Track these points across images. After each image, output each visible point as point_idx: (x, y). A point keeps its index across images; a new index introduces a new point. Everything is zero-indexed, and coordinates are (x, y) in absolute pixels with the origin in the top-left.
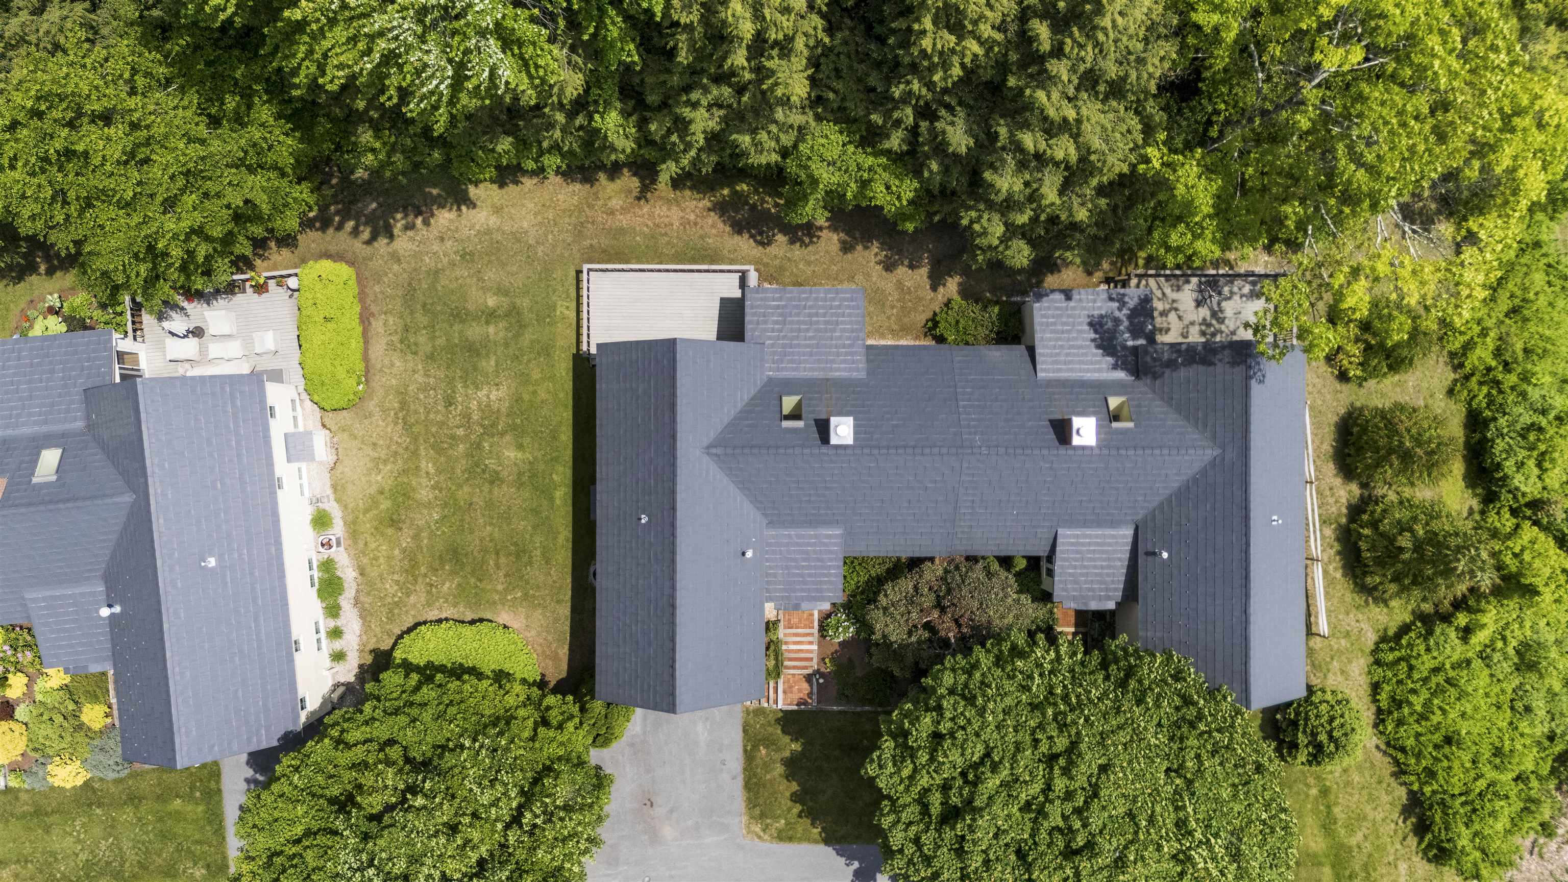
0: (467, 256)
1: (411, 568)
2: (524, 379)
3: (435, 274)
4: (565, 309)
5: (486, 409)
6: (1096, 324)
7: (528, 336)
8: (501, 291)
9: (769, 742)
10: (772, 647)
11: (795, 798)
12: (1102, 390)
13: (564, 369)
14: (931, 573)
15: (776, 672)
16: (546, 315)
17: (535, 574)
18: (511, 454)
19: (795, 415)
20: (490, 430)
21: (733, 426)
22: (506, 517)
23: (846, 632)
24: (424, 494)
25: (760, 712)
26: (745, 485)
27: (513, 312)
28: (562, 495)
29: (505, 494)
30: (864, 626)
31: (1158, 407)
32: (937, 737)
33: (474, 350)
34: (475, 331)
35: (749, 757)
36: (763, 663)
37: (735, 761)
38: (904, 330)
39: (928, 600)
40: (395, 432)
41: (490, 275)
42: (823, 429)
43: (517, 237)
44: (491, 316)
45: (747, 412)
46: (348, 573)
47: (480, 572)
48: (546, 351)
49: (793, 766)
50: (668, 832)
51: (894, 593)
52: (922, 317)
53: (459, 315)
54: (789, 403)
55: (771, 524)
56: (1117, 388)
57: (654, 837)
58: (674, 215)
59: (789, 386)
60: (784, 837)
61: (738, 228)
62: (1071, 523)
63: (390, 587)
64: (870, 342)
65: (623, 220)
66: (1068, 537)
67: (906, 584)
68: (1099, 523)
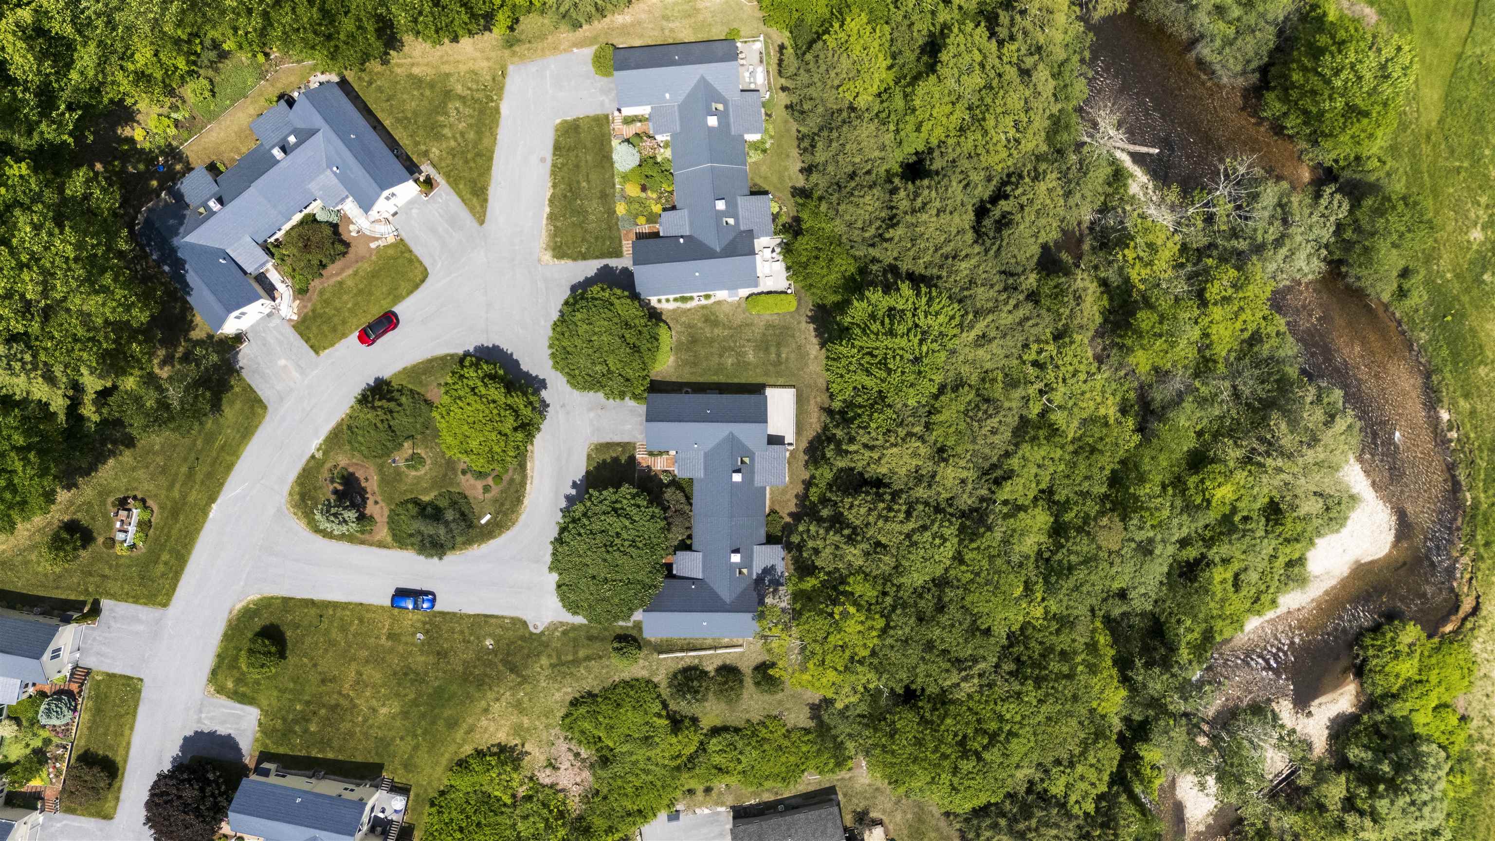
0: (799, 347)
1: (690, 326)
2: (756, 367)
3: (793, 336)
4: (781, 381)
5: (745, 353)
6: (773, 567)
7: (771, 368)
8: (787, 359)
9: (623, 452)
10: (660, 454)
11: (604, 461)
12: (750, 567)
13: (760, 380)
14: (687, 508)
15: (651, 454)
16: (779, 374)
17: (687, 369)
18: (730, 361)
19: (742, 462)
20: (738, 354)
21: (739, 442)
22: (707, 359)
23: (665, 479)
24: (716, 331)
25: (634, 448)
26: (719, 445)
27: (780, 363)
28: (715, 379)
29: (716, 360)
30: (667, 486)
31: (743, 586)
32: (639, 506)
33: (767, 350)
34: (773, 350)
35: (619, 444)
36: (656, 450)
37: (617, 439)
38: (772, 501)
39: (678, 507)
40: (738, 322)
41: (793, 356)
42: (738, 471)
43: (806, 364)
44: (779, 355)
45: (743, 445)
46: (689, 305)
47: (688, 349)
48: (766, 374)
49: (616, 460)
50: (592, 415)
51: (680, 496)
52: (777, 508)
53: (779, 345)
54: (747, 460)
55: (706, 455)
56: (750, 573)
57: (590, 410)
58: (814, 420)
59: (752, 460)
60: (589, 457)
61: (811, 443)
62: (704, 557)
63: (683, 319)
64: (768, 489)
65: (812, 402)
66: (699, 556)
67: (683, 500)
68: (704, 566)
